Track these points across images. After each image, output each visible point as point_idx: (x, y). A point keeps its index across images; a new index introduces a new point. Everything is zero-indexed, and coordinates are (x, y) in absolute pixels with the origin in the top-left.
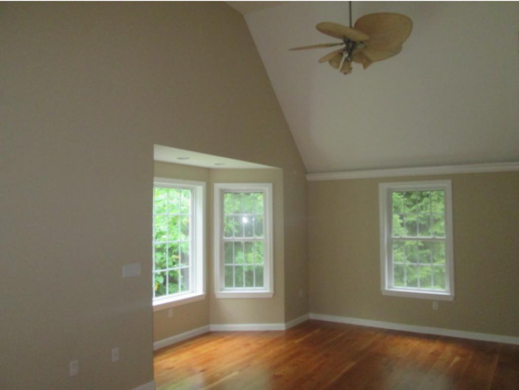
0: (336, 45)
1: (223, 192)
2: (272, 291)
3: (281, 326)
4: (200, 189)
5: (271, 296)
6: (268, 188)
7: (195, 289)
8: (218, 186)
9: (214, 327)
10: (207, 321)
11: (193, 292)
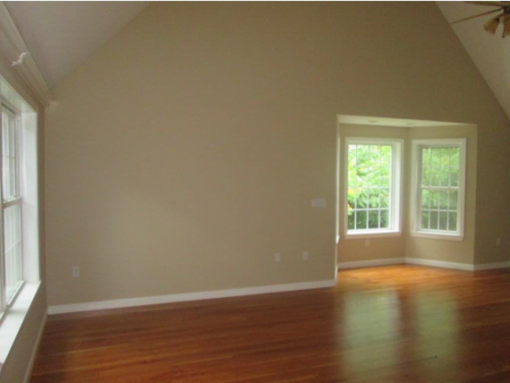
0: (494, 11)
1: (421, 148)
2: (462, 235)
3: (470, 267)
4: (399, 145)
5: (461, 239)
6: (462, 142)
7: (393, 227)
8: (415, 143)
9: (408, 260)
10: (403, 254)
11: (391, 229)
